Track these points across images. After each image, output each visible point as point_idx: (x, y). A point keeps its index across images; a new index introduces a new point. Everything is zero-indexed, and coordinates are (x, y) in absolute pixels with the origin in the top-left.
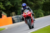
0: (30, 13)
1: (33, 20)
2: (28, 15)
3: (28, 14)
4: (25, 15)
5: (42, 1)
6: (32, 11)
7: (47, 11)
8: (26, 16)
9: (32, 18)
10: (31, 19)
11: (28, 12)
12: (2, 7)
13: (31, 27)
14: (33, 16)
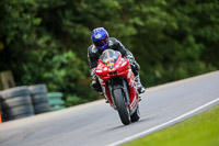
0: (122, 62)
1: (136, 88)
2: (115, 72)
3: (117, 66)
4: (106, 69)
5: (131, 21)
6: (130, 55)
7: (153, 64)
8: (110, 73)
9: (132, 81)
10: (128, 87)
11: (116, 60)
13: (129, 118)
14: (136, 75)
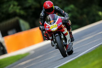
12: (18, 11)
